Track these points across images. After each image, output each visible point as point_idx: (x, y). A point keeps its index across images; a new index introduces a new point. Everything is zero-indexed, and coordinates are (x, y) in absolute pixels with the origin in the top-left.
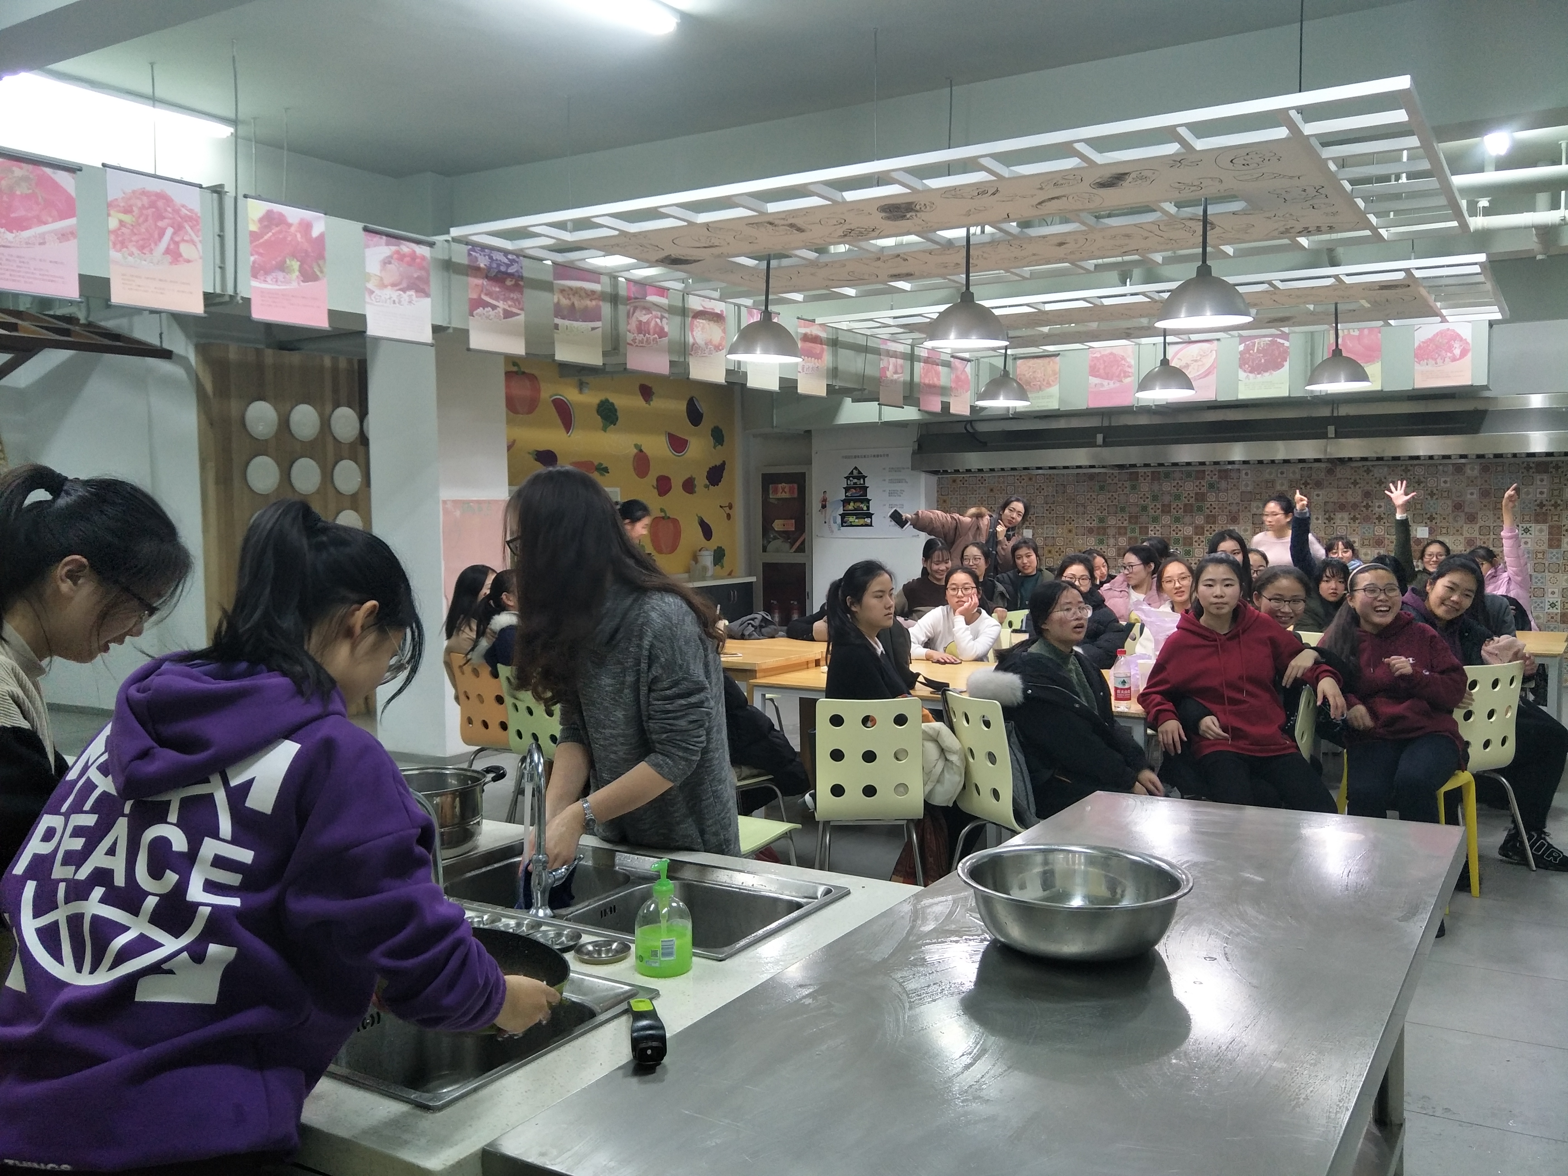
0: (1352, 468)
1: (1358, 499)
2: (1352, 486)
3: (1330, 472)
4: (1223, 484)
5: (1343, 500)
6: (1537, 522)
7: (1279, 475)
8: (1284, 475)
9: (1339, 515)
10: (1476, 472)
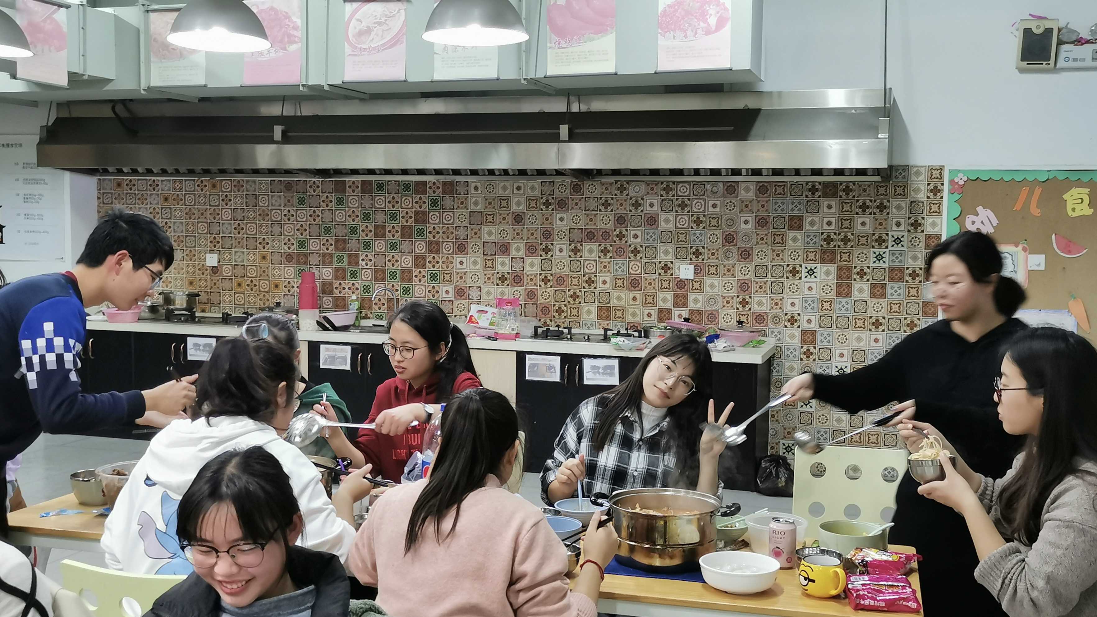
0: (603, 184)
1: (610, 226)
2: (602, 208)
3: (576, 189)
4: (448, 201)
5: (591, 226)
6: (823, 261)
7: (515, 191)
8: (522, 192)
9: (586, 247)
10: (751, 195)
